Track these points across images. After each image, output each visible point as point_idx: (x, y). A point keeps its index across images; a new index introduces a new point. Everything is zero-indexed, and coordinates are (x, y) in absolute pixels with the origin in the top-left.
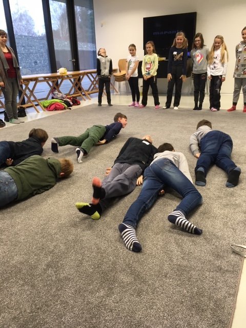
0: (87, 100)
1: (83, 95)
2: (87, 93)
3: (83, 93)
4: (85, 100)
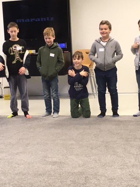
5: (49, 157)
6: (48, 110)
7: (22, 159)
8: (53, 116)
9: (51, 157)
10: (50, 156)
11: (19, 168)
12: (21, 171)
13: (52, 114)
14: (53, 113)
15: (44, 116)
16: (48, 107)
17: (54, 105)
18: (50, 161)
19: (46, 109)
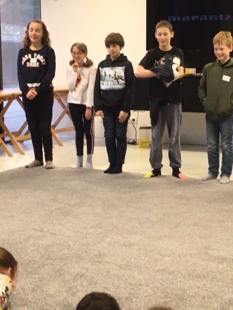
0: (16, 156)
1: (6, 143)
2: (15, 139)
3: (7, 139)
4: (10, 155)
5: (213, 249)
6: (211, 170)
7: (168, 248)
8: (220, 180)
9: (216, 250)
10: (215, 248)
11: (162, 262)
12: (167, 267)
13: (219, 177)
14: (221, 176)
15: (205, 179)
16: (212, 165)
17: (223, 162)
18: (215, 255)
19: (210, 169)
